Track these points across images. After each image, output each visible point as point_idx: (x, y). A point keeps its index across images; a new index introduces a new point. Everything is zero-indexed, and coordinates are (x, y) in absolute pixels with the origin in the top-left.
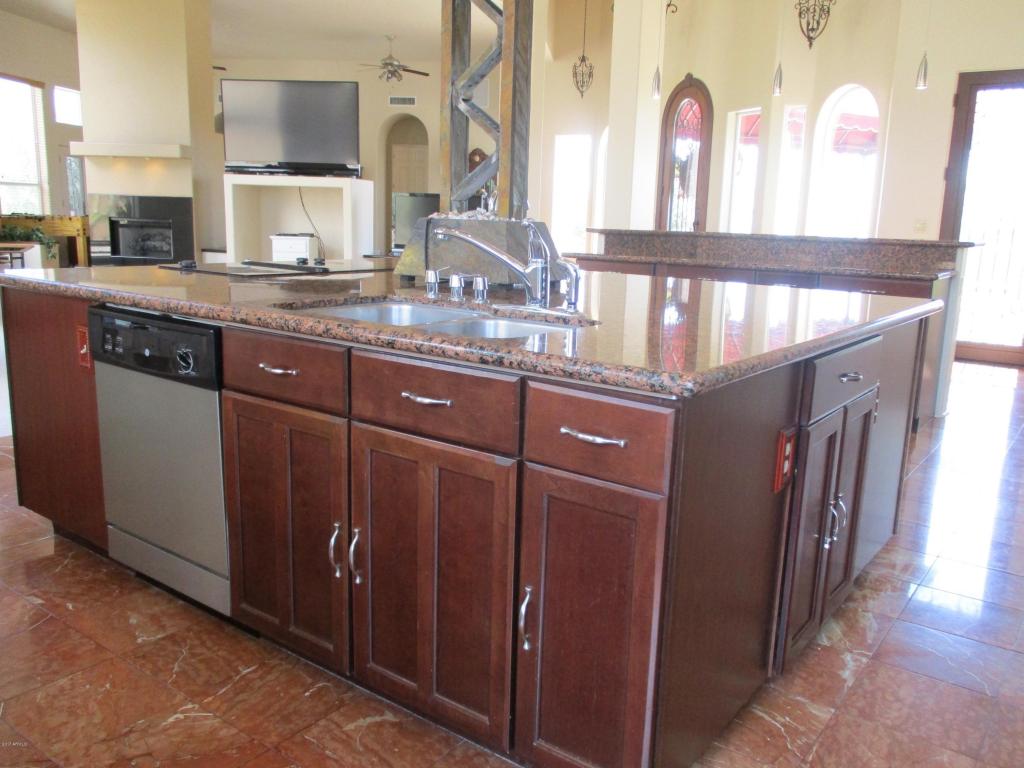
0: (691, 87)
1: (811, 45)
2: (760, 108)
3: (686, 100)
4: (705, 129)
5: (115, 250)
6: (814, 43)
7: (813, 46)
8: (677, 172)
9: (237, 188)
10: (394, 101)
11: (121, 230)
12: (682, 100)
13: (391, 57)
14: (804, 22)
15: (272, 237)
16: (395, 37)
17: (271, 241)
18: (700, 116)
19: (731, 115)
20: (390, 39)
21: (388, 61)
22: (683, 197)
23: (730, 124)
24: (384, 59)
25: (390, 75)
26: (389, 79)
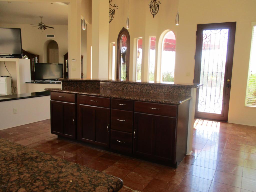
0: (124, 31)
1: (154, 17)
2: (142, 37)
3: (123, 35)
4: (128, 43)
6: (155, 16)
7: (155, 17)
8: (122, 57)
10: (48, 36)
13: (41, 23)
14: (151, 10)
16: (43, 17)
18: (126, 40)
19: (135, 39)
20: (41, 17)
21: (41, 24)
22: (123, 64)
23: (135, 42)
24: (39, 23)
25: (41, 28)
26: (41, 29)
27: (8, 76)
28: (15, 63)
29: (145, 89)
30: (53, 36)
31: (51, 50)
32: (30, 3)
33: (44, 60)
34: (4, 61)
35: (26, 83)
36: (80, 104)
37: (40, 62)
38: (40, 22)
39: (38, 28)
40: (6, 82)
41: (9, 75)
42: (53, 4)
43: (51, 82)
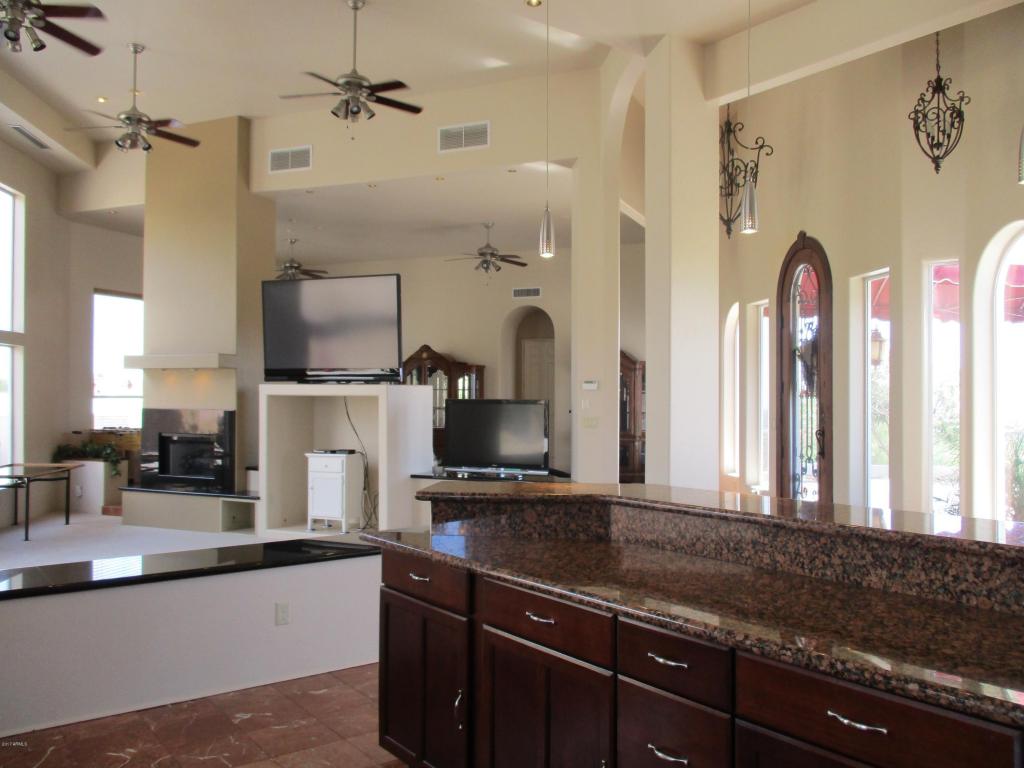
0: (806, 249)
1: (937, 168)
2: (887, 269)
3: (801, 266)
4: (824, 301)
5: (163, 468)
6: (944, 164)
7: (941, 170)
8: (799, 365)
9: (272, 399)
10: (518, 293)
11: (172, 447)
12: (797, 266)
13: (488, 246)
14: (923, 136)
15: (307, 455)
16: (493, 224)
17: (307, 459)
18: (817, 287)
19: (855, 282)
20: (487, 227)
21: (484, 251)
22: (807, 396)
23: (856, 293)
24: (480, 249)
25: (485, 265)
26: (487, 269)
27: (352, 452)
28: (374, 400)
29: (836, 561)
30: (536, 292)
31: (529, 346)
32: (437, 179)
33: (501, 388)
34: (345, 397)
35: (413, 476)
36: (486, 627)
37: (489, 396)
38: (484, 245)
39: (477, 268)
40: (344, 474)
41: (357, 448)
42: (515, 171)
43: (503, 476)
